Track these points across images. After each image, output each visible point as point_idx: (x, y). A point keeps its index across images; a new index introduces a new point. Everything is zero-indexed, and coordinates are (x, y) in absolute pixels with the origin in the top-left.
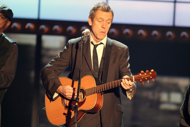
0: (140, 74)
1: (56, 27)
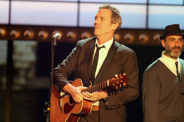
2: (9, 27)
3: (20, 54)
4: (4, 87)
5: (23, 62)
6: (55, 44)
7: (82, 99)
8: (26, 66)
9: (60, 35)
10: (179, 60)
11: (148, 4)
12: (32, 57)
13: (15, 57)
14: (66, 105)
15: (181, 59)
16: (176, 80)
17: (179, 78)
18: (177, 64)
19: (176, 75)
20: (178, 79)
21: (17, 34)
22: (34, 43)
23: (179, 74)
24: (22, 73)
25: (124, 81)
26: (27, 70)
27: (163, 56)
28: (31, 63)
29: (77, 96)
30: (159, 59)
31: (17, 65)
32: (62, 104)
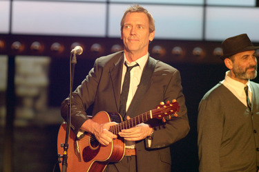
0: (159, 108)
1: (36, 45)
2: (9, 38)
3: (26, 76)
4: (2, 122)
5: (29, 87)
6: (75, 61)
7: (111, 140)
8: (33, 92)
9: (82, 49)
10: (249, 83)
11: (205, 6)
12: (42, 80)
13: (18, 80)
14: (86, 150)
15: (252, 82)
16: (245, 113)
17: (250, 109)
18: (246, 89)
19: (246, 105)
20: (248, 110)
22: (44, 60)
23: (251, 104)
24: (28, 102)
25: (175, 111)
26: (36, 98)
27: (227, 78)
28: (40, 88)
29: (104, 136)
30: (222, 82)
31: (21, 91)
32: (80, 149)
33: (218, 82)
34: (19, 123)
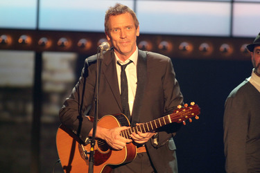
0: (178, 111)
2: (37, 33)
3: (53, 72)
4: (30, 118)
5: (56, 83)
8: (60, 88)
9: (109, 45)
12: (69, 76)
13: (45, 76)
21: (49, 44)
22: (71, 56)
24: (55, 98)
26: (63, 94)
27: (253, 75)
29: (117, 141)
30: (249, 79)
31: (48, 87)
33: (244, 80)
34: (46, 119)
